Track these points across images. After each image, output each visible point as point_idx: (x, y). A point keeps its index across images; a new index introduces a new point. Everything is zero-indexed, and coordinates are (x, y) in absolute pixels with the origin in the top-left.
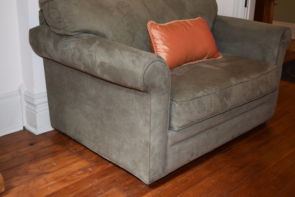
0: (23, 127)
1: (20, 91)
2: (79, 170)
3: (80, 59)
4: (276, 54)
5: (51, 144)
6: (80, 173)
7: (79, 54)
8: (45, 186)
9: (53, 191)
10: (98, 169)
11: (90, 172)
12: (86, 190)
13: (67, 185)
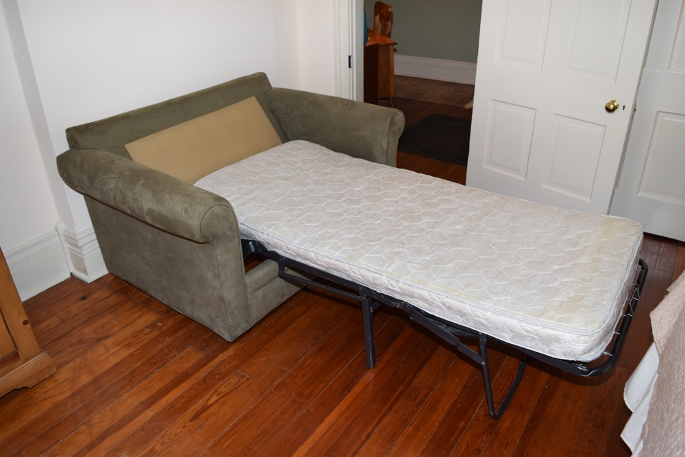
0: (69, 274)
1: (57, 230)
2: (146, 327)
3: (124, 203)
4: (385, 147)
5: (108, 294)
6: (147, 332)
7: (121, 197)
8: (105, 355)
9: (116, 362)
10: (170, 323)
11: (160, 329)
12: (156, 355)
13: (132, 350)
